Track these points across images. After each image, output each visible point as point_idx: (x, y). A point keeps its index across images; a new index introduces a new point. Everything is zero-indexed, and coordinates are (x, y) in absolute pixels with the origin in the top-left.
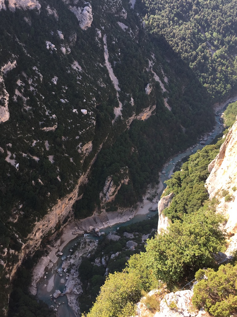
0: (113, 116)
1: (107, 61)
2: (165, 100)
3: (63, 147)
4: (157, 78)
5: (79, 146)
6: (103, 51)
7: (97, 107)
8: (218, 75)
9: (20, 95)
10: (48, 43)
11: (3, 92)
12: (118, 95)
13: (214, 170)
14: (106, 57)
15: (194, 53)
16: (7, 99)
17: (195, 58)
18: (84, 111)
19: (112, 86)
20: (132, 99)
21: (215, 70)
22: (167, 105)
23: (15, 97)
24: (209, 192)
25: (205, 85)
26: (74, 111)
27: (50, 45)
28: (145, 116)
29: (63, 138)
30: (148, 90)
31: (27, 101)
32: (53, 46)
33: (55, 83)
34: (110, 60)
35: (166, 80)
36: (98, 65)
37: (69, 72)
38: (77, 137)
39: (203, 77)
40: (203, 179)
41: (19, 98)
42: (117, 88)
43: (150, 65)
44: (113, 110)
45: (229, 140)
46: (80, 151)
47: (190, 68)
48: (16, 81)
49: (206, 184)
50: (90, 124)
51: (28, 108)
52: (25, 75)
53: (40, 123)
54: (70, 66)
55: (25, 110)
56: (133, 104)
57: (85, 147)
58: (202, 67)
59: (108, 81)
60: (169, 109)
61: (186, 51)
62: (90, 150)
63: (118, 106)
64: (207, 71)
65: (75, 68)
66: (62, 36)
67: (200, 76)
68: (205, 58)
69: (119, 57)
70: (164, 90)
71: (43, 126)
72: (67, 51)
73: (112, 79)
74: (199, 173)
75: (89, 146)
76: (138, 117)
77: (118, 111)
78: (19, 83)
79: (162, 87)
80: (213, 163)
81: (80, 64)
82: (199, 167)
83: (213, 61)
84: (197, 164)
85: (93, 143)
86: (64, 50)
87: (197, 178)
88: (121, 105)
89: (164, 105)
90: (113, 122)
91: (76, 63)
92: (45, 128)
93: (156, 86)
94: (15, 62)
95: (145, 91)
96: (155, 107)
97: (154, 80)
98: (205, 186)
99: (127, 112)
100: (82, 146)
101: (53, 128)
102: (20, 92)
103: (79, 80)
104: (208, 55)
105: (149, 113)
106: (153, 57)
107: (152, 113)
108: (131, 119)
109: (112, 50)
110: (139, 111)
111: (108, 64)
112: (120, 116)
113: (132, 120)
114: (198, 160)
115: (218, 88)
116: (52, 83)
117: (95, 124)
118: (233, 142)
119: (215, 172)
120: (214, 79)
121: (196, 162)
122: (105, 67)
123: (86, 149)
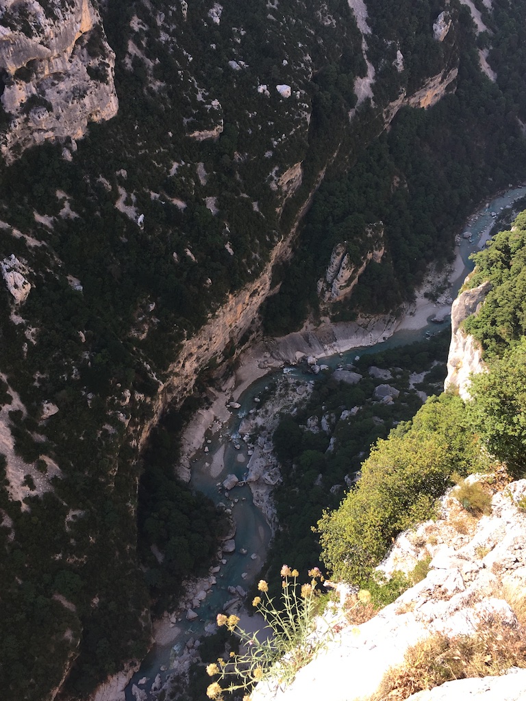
0: (351, 99)
2: (483, 54)
3: (238, 177)
5: (273, 174)
7: (314, 79)
9: (139, 53)
11: (102, 48)
12: (364, 46)
16: (112, 65)
18: (285, 90)
19: (350, 22)
20: (400, 55)
22: (485, 67)
23: (128, 61)
26: (262, 88)
29: (237, 155)
30: (441, 29)
31: (156, 68)
33: (217, 20)
35: (487, 1)
38: (268, 154)
41: (137, 62)
42: (363, 27)
44: (352, 85)
46: (274, 186)
48: (129, 19)
50: (297, 122)
51: (157, 85)
52: (148, 5)
53: (185, 120)
55: (150, 90)
56: (400, 68)
57: (286, 178)
59: (342, 9)
60: (492, 76)
62: (297, 183)
63: (363, 74)
70: (481, 28)
71: (193, 127)
73: (351, 5)
75: (295, 173)
76: (412, 100)
77: (363, 87)
78: (135, 24)
79: (477, 21)
85: (303, 167)
88: (371, 71)
89: (478, 68)
90: (351, 114)
92: (196, 133)
93: (462, 17)
95: (432, 31)
96: (454, 73)
97: (455, 3)
99: (385, 88)
100: (279, 174)
101: (214, 133)
102: (139, 46)
103: (273, 11)
105: (441, 89)
107: (447, 89)
108: (396, 105)
110: (415, 84)
112: (368, 100)
113: (396, 109)
116: (210, 21)
117: (308, 120)
123: (289, 182)
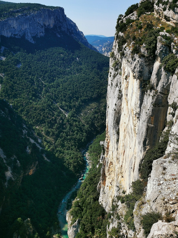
2: (44, 155)
4: (32, 141)
12: (5, 162)
13: (102, 189)
20: (18, 161)
22: (46, 159)
24: (104, 207)
28: (31, 171)
30: (29, 151)
35: (39, 140)
40: (96, 199)
42: (3, 156)
43: (24, 133)
45: (105, 164)
49: (100, 202)
56: (19, 165)
60: (49, 161)
63: (7, 170)
70: (41, 148)
74: (92, 196)
76: (26, 174)
79: (39, 147)
80: (100, 185)
82: (90, 192)
84: (88, 191)
87: (92, 200)
88: (9, 169)
89: (44, 159)
90: (6, 184)
95: (26, 152)
97: (30, 143)
99: (16, 172)
106: (24, 126)
112: (11, 178)
113: (22, 178)
114: (87, 187)
118: (108, 165)
119: (103, 191)
121: (86, 189)
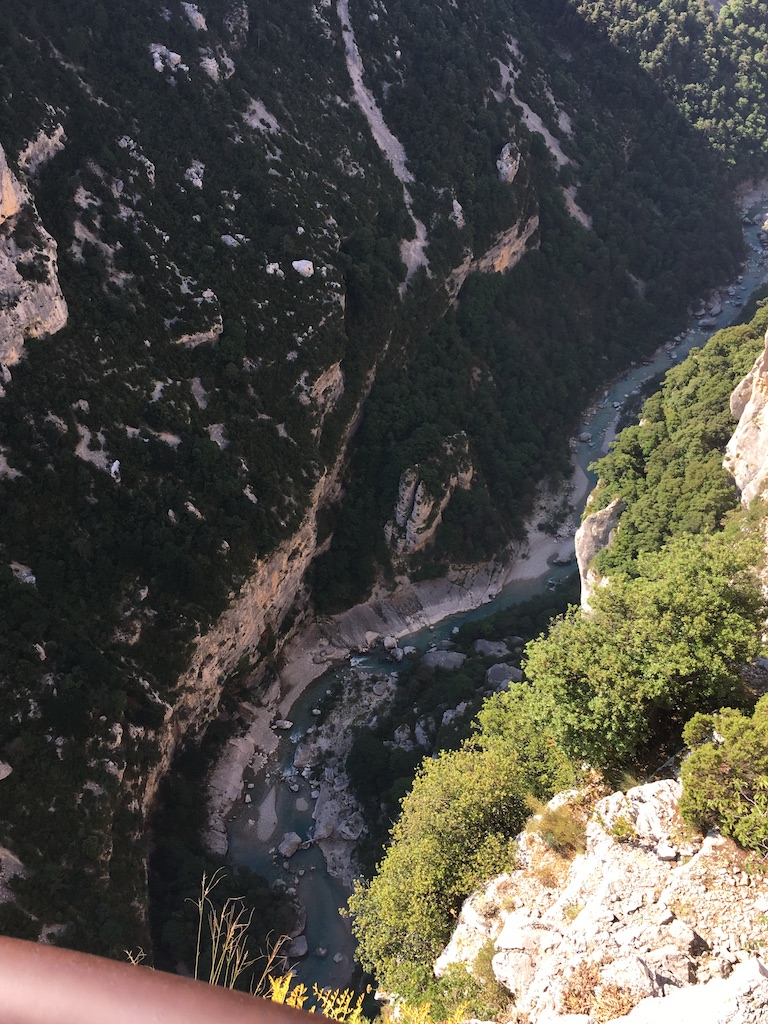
0: (399, 270)
1: (358, 86)
2: (569, 194)
3: (252, 391)
4: (533, 122)
5: (302, 382)
6: (341, 51)
7: (344, 248)
8: (743, 83)
9: (91, 238)
10: (157, 50)
11: (37, 235)
12: (407, 198)
13: (750, 408)
14: (355, 71)
15: (653, 16)
16: (53, 257)
17: (658, 32)
18: (304, 267)
19: (386, 169)
20: (457, 206)
21: (728, 67)
22: (574, 210)
23: (76, 249)
24: (739, 482)
25: (701, 124)
26: (271, 268)
27: (164, 58)
28: (504, 257)
29: (247, 363)
30: (508, 167)
31: (117, 255)
32: (175, 57)
33: (199, 183)
34: (370, 81)
35: (564, 123)
36: (332, 103)
37: (238, 139)
38: (292, 356)
39: (693, 97)
40: (717, 442)
41: (89, 250)
42: (402, 174)
43: (506, 79)
44: (397, 251)
46: (304, 399)
47: (642, 71)
48: (73, 193)
49: (728, 459)
50: (328, 308)
51: (121, 278)
52: (98, 171)
53: (167, 322)
54: (240, 119)
55: (113, 287)
56: (460, 222)
57: (320, 385)
58: (684, 63)
59: (371, 154)
60: (585, 221)
61: (625, 13)
62: (338, 391)
63: (411, 235)
64: (701, 74)
65: (255, 123)
66: (199, 21)
67: (681, 94)
68: (692, 28)
69: (398, 64)
70: (562, 160)
71: (179, 331)
72: (222, 68)
73: (381, 145)
74: (701, 426)
75: (334, 377)
76: (483, 264)
77: (413, 252)
78: (82, 198)
79: (555, 151)
80: (746, 386)
81: (271, 108)
82: (699, 405)
83: (718, 37)
84: (693, 397)
85: (343, 367)
86: (211, 66)
87: (696, 441)
88: (421, 231)
89: (566, 213)
90: (401, 289)
91: (257, 105)
92: (185, 338)
93: (534, 148)
94: (60, 131)
95: (497, 171)
96: (534, 222)
97: (523, 130)
98: (726, 464)
99: (443, 250)
100: (310, 382)
101: (211, 335)
102: (91, 228)
103: (275, 164)
104: (701, 17)
105: (519, 246)
106: (512, 48)
107: (528, 243)
108: (461, 272)
109: (370, 43)
110: (484, 243)
111: (363, 97)
112: (421, 269)
113: (463, 278)
114: (693, 381)
115: (746, 130)
116: (188, 185)
117: (343, 304)
119: (755, 415)
120: (730, 99)
121: (688, 390)
122: (355, 106)
123: (325, 392)
